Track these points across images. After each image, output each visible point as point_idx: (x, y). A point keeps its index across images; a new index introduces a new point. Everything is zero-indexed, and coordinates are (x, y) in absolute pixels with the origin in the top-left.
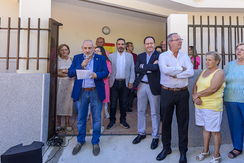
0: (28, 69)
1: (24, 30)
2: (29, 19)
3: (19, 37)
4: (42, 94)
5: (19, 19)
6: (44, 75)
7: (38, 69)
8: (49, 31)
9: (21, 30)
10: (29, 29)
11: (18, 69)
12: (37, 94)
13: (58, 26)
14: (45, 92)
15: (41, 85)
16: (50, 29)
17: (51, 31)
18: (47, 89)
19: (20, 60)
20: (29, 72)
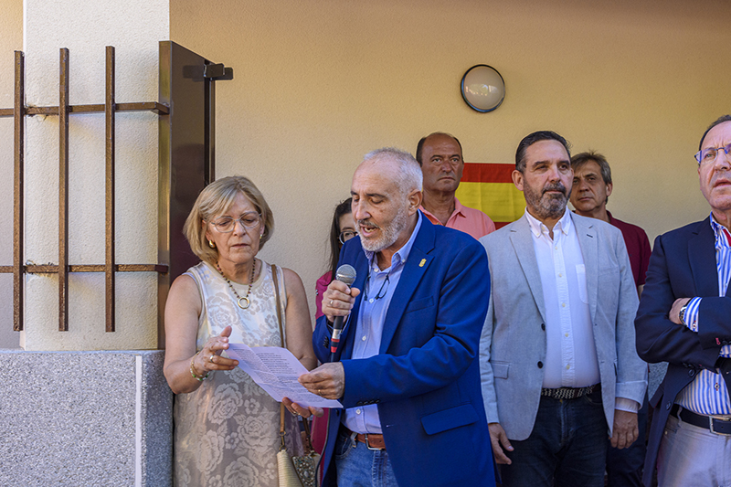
0: (64, 325)
1: (40, 117)
2: (65, 54)
3: (22, 158)
4: (133, 464)
5: (20, 58)
6: (139, 359)
7: (111, 327)
8: (161, 113)
9: (27, 119)
10: (67, 110)
11: (19, 326)
12: (109, 466)
13: (207, 81)
14: (147, 455)
15: (127, 416)
16: (168, 101)
17: (172, 111)
18: (157, 440)
19: (30, 279)
20: (72, 340)
